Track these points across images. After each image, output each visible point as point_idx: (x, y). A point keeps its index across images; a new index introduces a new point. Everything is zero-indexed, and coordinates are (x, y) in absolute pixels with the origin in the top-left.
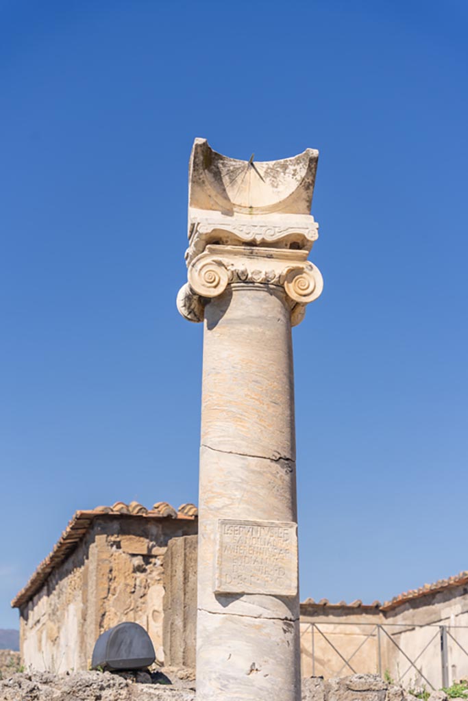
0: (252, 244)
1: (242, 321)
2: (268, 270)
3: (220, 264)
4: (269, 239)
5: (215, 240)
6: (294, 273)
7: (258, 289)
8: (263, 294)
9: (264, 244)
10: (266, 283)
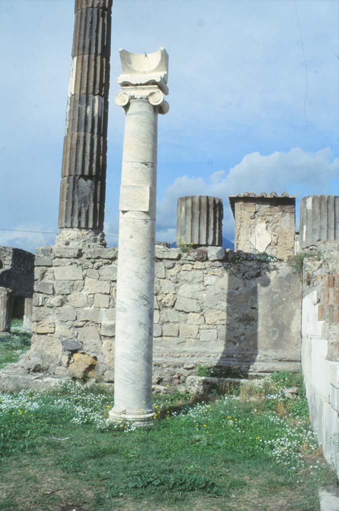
0: (137, 85)
1: (134, 114)
2: (142, 94)
3: (125, 93)
4: (143, 83)
5: (126, 84)
6: (151, 94)
7: (139, 101)
8: (141, 103)
9: (141, 85)
10: (141, 98)
